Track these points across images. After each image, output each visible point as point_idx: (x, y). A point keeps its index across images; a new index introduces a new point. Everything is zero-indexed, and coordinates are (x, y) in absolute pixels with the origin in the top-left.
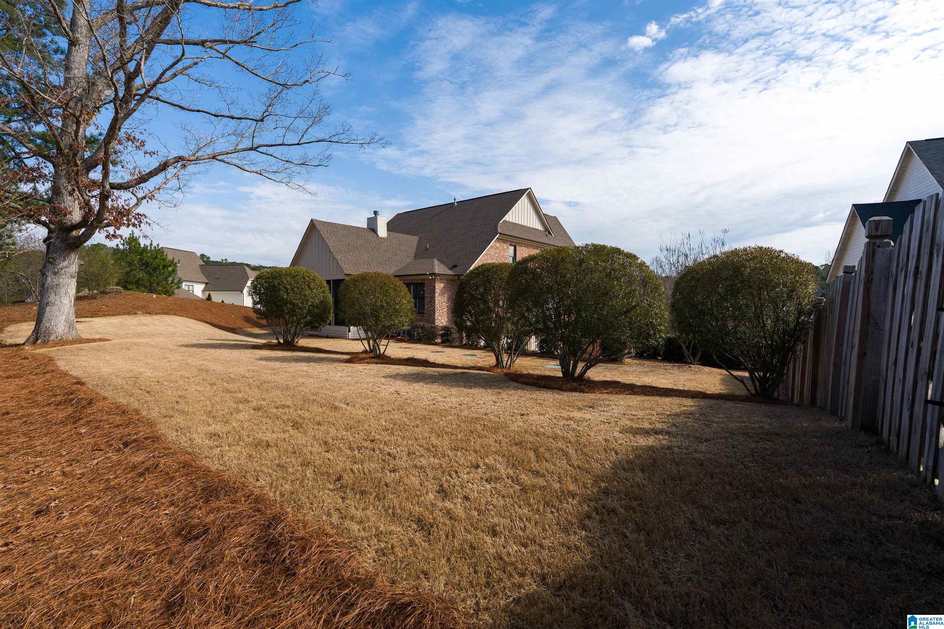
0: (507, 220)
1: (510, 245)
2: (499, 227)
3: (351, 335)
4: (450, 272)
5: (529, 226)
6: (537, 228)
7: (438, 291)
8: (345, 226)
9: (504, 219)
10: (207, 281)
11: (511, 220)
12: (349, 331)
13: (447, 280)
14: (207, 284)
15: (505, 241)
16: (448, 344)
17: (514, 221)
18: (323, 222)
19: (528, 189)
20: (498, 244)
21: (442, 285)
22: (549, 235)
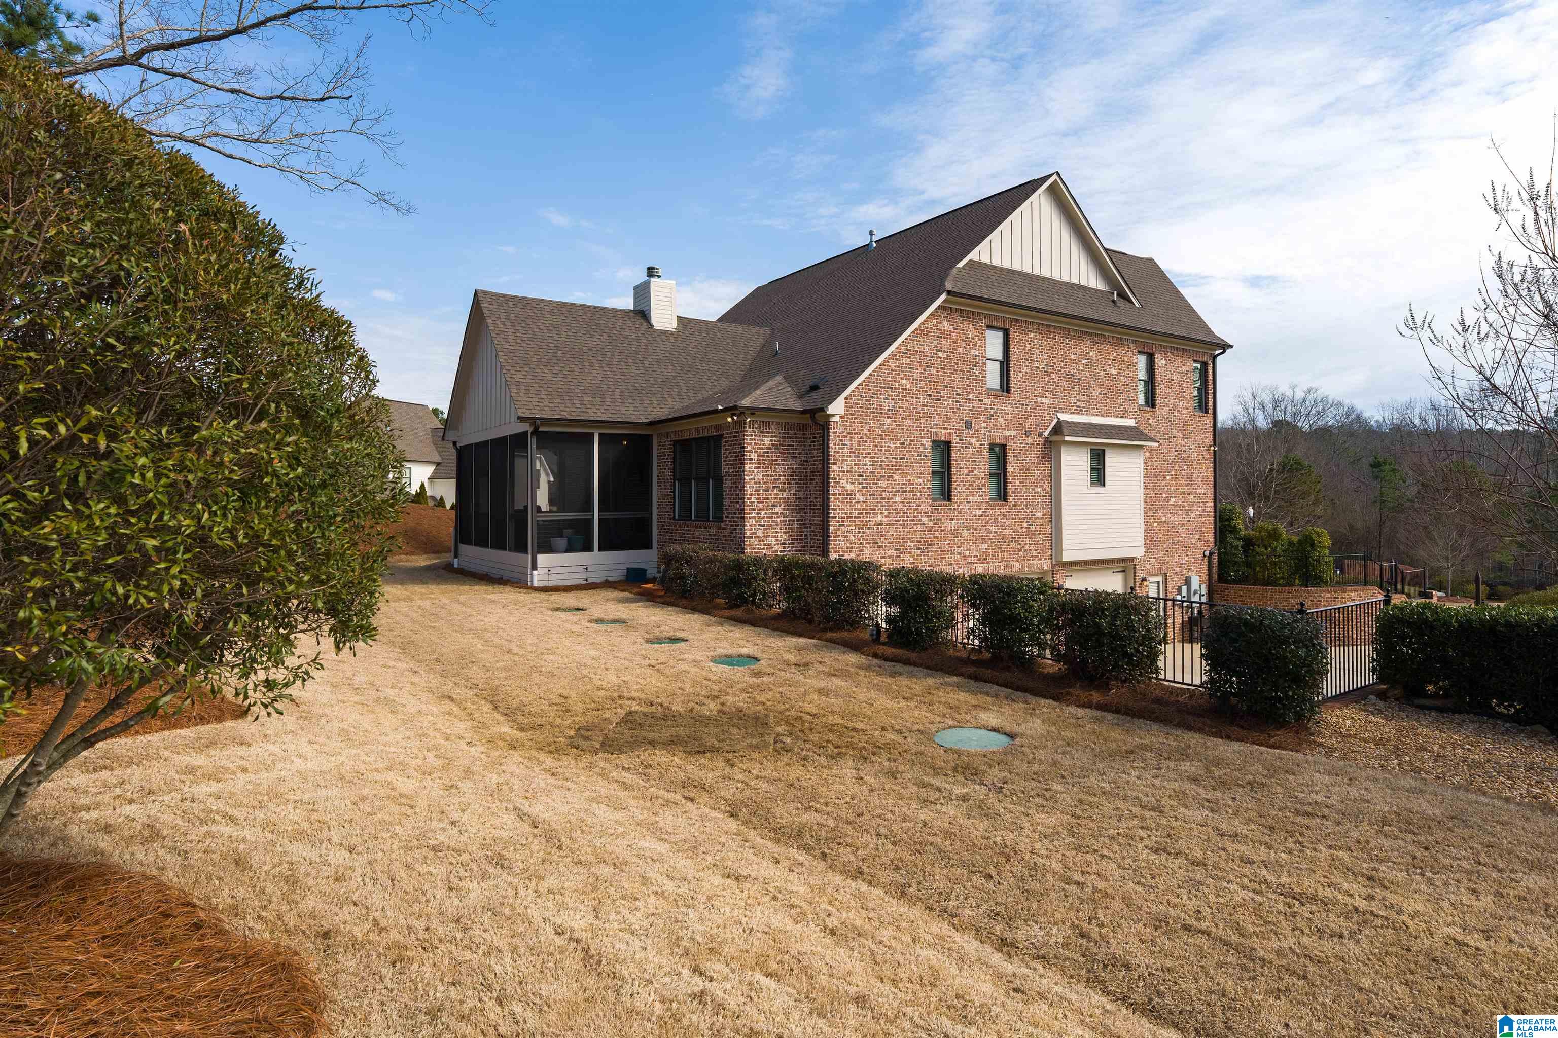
0: (985, 259)
1: (989, 327)
2: (950, 278)
3: (537, 578)
4: (794, 404)
5: (1056, 276)
6: (1084, 283)
7: (754, 456)
8: (564, 304)
9: (973, 256)
10: (438, 459)
11: (996, 262)
12: (534, 567)
13: (786, 426)
14: (438, 464)
15: (969, 316)
16: (739, 613)
17: (1007, 265)
18: (504, 296)
19: (1050, 176)
20: (945, 324)
21: (767, 441)
22: (1121, 303)
